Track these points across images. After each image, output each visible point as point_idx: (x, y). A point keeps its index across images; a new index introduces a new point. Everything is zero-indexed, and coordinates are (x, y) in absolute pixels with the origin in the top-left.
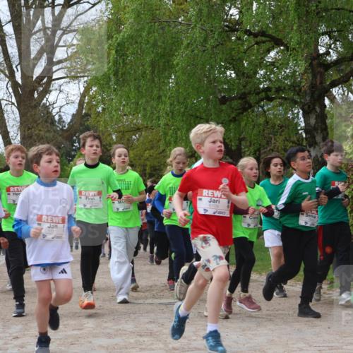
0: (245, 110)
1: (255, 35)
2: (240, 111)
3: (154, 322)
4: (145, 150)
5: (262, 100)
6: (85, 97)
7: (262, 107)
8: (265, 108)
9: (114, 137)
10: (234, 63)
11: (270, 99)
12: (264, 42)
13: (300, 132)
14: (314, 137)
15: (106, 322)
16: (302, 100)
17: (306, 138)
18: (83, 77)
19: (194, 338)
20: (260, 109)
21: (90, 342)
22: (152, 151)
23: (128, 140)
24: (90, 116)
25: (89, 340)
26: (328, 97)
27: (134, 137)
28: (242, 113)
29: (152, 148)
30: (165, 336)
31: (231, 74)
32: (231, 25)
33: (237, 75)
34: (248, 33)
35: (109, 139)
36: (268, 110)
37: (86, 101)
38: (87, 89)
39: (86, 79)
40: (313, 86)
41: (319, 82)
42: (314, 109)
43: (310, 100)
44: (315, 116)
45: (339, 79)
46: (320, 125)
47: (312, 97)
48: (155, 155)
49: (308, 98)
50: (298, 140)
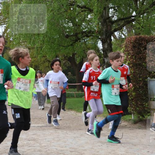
0: (76, 41)
1: (82, 8)
2: (74, 41)
3: (35, 134)
5: (84, 37)
6: (5, 34)
8: (86, 40)
10: (72, 20)
11: (88, 36)
12: (85, 11)
13: (101, 51)
14: (107, 54)
16: (102, 37)
17: (103, 54)
18: (4, 24)
19: (53, 141)
20: (83, 41)
21: (6, 144)
22: (35, 58)
24: (7, 42)
25: (6, 142)
26: (113, 36)
28: (75, 42)
29: (35, 57)
30: (40, 141)
31: (71, 24)
32: (71, 3)
33: (73, 25)
34: (79, 6)
36: (87, 41)
37: (5, 35)
38: (6, 30)
39: (5, 25)
40: (106, 31)
41: (109, 29)
42: (107, 41)
43: (105, 37)
44: (107, 44)
45: (118, 28)
46: (109, 48)
47: (106, 36)
48: (36, 60)
49: (104, 36)
50: (100, 55)
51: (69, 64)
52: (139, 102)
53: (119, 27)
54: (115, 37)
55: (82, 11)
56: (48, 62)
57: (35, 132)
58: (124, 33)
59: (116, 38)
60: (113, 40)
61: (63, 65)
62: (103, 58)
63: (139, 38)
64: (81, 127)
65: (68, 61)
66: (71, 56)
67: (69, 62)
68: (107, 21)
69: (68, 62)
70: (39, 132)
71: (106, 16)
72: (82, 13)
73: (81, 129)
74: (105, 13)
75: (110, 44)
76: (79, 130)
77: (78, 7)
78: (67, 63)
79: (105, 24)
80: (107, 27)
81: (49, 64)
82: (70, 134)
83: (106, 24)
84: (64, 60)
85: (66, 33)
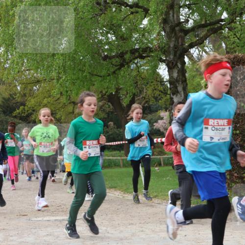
0: (122, 65)
1: (131, 7)
3: (51, 235)
4: (44, 98)
5: (136, 58)
7: (136, 64)
9: (19, 88)
10: (113, 28)
11: (142, 58)
12: (137, 12)
13: (166, 83)
14: (176, 87)
15: (12, 236)
16: (167, 59)
17: (170, 89)
20: (135, 65)
22: (50, 99)
23: (30, 90)
26: (187, 56)
27: (34, 88)
28: (120, 69)
29: (49, 97)
31: (112, 37)
33: (116, 38)
35: (14, 89)
36: (141, 66)
40: (175, 47)
41: (180, 44)
42: (176, 65)
43: (174, 58)
44: (177, 71)
45: (196, 41)
46: (181, 77)
47: (175, 55)
48: (52, 102)
49: (172, 57)
50: (164, 90)
51: (109, 107)
52: (236, 172)
53: (198, 40)
54: (191, 58)
55: (132, 13)
56: (72, 104)
57: (49, 230)
58: (208, 50)
59: (192, 60)
60: (187, 63)
61: (100, 110)
62: (170, 95)
63: (234, 58)
64: (132, 220)
65: (109, 102)
66: (114, 93)
67: (109, 104)
68: (177, 29)
69: (107, 104)
70: (58, 230)
71: (175, 20)
72: (131, 16)
73: (132, 224)
74: (173, 16)
75: (183, 71)
76: (130, 225)
77: (125, 5)
78: (107, 106)
79: (173, 35)
80: (177, 39)
81: (74, 107)
82: (112, 234)
83: (175, 34)
84: (100, 101)
85: (103, 52)
